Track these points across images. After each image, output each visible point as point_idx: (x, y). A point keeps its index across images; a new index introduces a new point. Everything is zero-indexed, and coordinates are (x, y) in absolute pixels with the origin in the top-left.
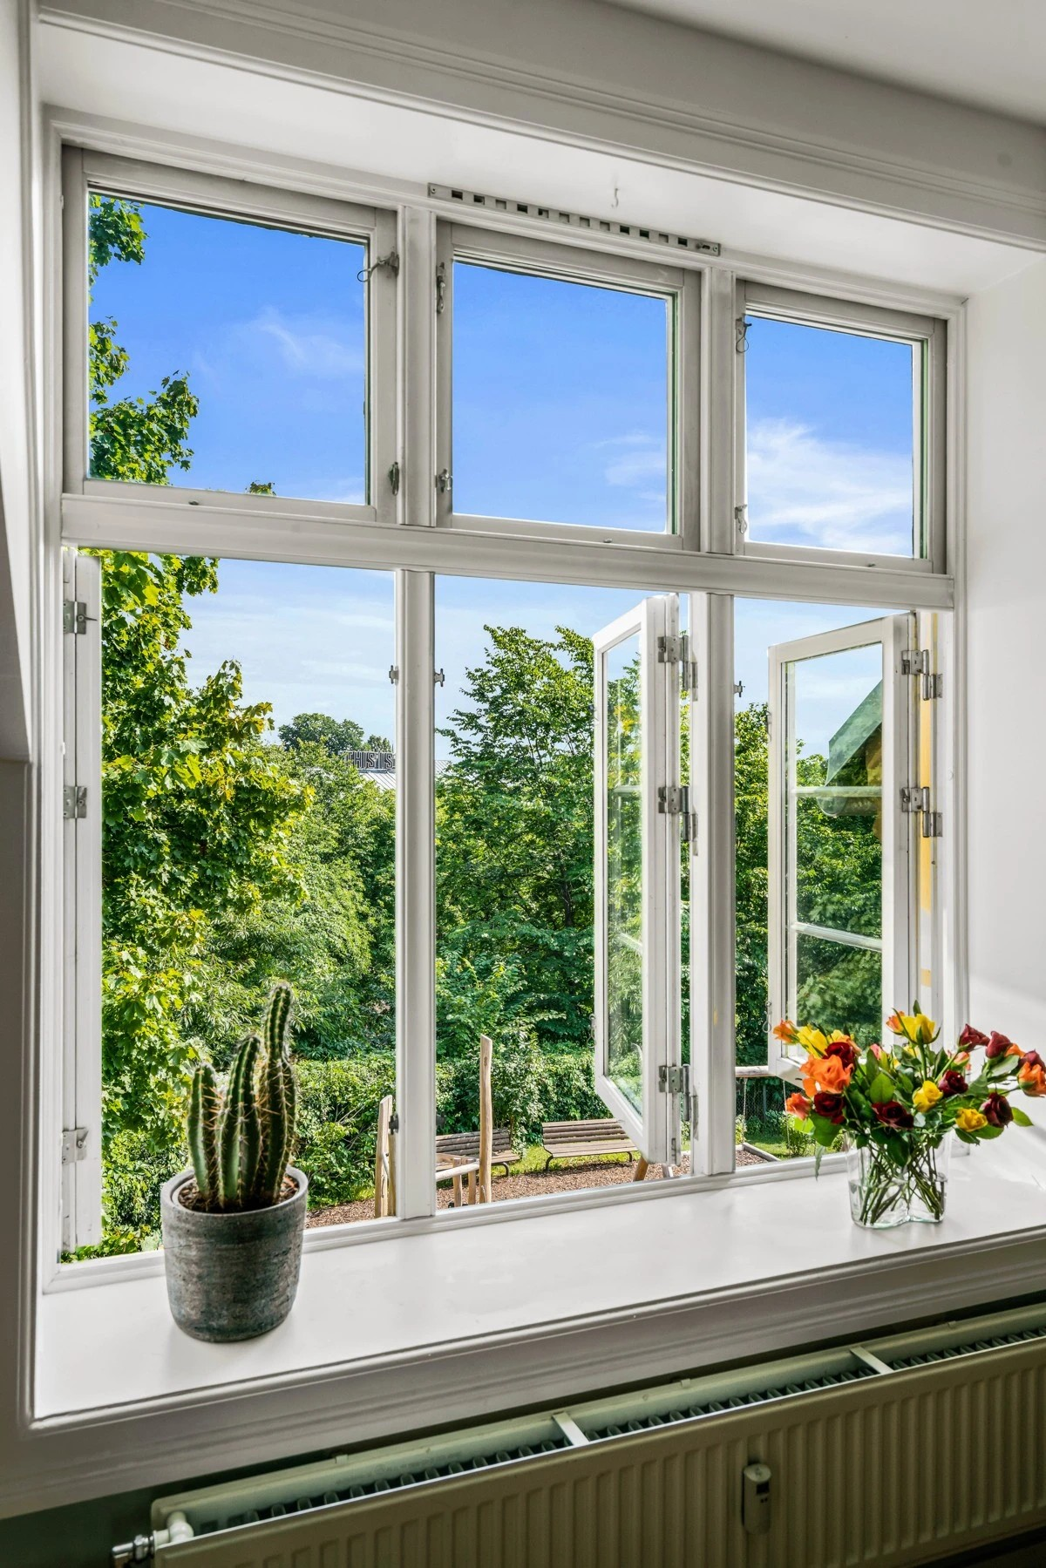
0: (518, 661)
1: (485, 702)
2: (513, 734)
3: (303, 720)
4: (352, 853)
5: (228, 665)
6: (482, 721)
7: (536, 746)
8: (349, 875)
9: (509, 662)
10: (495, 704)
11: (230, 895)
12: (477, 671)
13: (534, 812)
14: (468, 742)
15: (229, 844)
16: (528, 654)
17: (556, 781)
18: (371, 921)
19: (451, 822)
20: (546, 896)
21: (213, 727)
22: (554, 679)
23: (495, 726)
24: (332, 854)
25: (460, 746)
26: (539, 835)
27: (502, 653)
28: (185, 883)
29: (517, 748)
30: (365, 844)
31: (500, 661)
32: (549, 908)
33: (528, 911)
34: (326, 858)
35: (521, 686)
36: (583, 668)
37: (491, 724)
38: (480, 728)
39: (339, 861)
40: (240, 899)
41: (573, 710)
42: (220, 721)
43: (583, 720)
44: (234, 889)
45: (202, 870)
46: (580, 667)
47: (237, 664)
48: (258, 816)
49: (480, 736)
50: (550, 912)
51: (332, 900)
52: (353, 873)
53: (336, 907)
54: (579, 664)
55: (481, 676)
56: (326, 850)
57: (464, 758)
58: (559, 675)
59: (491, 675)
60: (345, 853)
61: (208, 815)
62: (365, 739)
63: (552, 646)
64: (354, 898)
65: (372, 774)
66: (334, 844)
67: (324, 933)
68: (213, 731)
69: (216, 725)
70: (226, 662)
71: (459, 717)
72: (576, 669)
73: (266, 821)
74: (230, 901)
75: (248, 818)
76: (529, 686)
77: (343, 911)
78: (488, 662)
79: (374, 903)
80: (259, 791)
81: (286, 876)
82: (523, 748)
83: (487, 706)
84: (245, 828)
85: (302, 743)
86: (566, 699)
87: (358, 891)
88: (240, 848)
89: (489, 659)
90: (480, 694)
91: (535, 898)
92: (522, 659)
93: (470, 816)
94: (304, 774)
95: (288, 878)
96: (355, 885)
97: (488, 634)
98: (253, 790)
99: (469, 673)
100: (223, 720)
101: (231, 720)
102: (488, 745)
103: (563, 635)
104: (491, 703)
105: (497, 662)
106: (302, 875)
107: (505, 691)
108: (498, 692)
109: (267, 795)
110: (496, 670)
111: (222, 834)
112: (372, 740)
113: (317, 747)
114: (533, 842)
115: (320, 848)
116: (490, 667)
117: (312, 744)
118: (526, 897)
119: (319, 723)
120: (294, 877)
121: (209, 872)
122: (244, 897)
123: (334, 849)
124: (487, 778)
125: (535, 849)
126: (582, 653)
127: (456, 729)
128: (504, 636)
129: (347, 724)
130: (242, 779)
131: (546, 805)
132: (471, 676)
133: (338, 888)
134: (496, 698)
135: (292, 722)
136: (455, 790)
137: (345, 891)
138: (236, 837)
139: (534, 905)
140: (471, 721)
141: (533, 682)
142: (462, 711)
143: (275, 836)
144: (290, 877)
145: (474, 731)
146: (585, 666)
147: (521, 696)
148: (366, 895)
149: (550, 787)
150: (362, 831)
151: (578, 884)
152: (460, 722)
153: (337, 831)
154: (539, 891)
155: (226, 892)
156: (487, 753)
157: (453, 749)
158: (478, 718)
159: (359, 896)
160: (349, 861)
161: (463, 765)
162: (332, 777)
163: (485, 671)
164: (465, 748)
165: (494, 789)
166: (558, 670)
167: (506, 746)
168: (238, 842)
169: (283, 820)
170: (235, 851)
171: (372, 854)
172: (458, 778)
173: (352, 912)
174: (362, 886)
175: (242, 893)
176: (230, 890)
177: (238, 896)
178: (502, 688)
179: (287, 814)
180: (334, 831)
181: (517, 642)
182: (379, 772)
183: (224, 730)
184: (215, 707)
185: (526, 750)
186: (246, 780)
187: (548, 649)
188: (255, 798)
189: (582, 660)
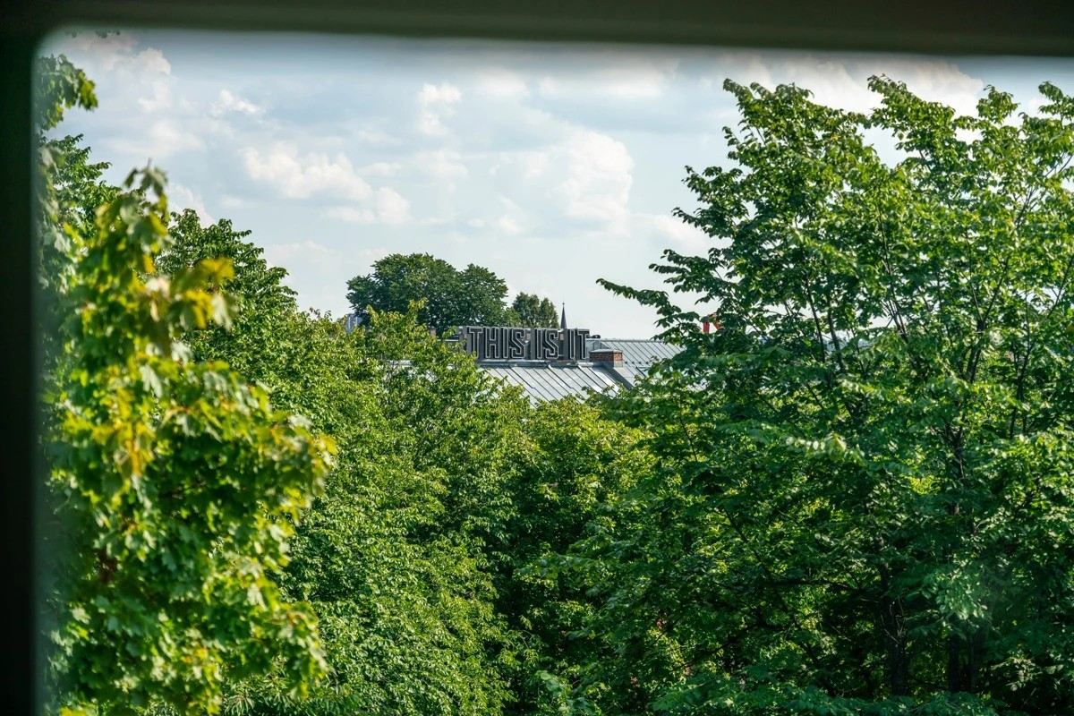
0: (791, 153)
1: (724, 234)
2: (780, 298)
3: (393, 267)
4: (468, 525)
5: (139, 179)
6: (721, 273)
7: (828, 320)
8: (466, 568)
9: (772, 154)
10: (746, 238)
11: (157, 673)
12: (709, 172)
13: (827, 460)
14: (692, 315)
15: (155, 559)
16: (812, 136)
17: (870, 390)
18: (507, 658)
19: (661, 474)
20: (851, 621)
21: (109, 313)
22: (866, 187)
23: (746, 282)
24: (433, 528)
25: (675, 324)
26: (836, 502)
27: (758, 136)
28: (61, 649)
29: (791, 323)
30: (495, 507)
31: (755, 154)
32: (855, 649)
33: (814, 651)
34: (420, 534)
35: (797, 202)
36: (923, 162)
37: (737, 279)
38: (715, 287)
39: (445, 542)
40: (179, 682)
41: (903, 249)
42: (123, 300)
43: (923, 268)
44: (167, 659)
45: (97, 621)
46: (915, 160)
47: (159, 178)
48: (224, 494)
49: (716, 304)
50: (858, 655)
51: (430, 621)
52: (472, 563)
53: (440, 632)
54: (916, 154)
55: (717, 183)
56: (422, 520)
57: (684, 348)
58: (879, 178)
59: (738, 179)
60: (457, 527)
61: (100, 505)
62: (509, 300)
63: (860, 119)
64: (474, 614)
65: (520, 371)
66: (437, 506)
67: (418, 682)
68: (109, 322)
69: (115, 308)
70: (135, 172)
71: (672, 264)
72: (909, 164)
73: (240, 506)
74: (157, 685)
75: (203, 501)
76: (813, 202)
77: (451, 640)
78: (731, 155)
79: (514, 624)
80: (220, 446)
81: (278, 629)
82: (802, 325)
83: (727, 242)
84: (198, 520)
85: (375, 315)
86: (890, 228)
87: (485, 600)
88: (180, 568)
89: (734, 148)
90: (714, 220)
91: (828, 626)
92: (798, 149)
93: (696, 465)
94: (381, 373)
95: (282, 634)
96: (478, 588)
97: (732, 98)
98: (205, 441)
99: (694, 178)
100: (130, 298)
101: (145, 300)
102: (732, 321)
103: (882, 97)
104: (738, 238)
105: (747, 154)
106: (312, 626)
107: (766, 211)
108: (752, 211)
109: (236, 453)
110: (747, 171)
111: (139, 538)
112: (522, 301)
113: (404, 322)
114: (822, 514)
115: (410, 513)
116: (735, 164)
117: (395, 316)
118: (811, 623)
119: (424, 272)
120: (296, 632)
121: (112, 624)
122: (188, 677)
123: (439, 518)
124: (731, 386)
125: (825, 532)
126: (923, 134)
127: (669, 289)
128: (765, 103)
129: (476, 273)
130: (182, 421)
131: (851, 444)
132: (695, 183)
133: (444, 595)
134: (746, 227)
135: (373, 271)
136: (665, 411)
137: (459, 601)
138: (172, 542)
139: (826, 641)
140: (696, 273)
141: (820, 194)
142: (679, 252)
143: (263, 537)
144: (286, 633)
145: (704, 294)
146: (928, 158)
147: (798, 223)
148: (499, 606)
149: (859, 407)
150: (488, 479)
151: (920, 603)
152: (675, 275)
153: (443, 482)
154: (835, 615)
155: (149, 664)
156: (730, 338)
157: (662, 330)
158: (713, 267)
159: (486, 611)
160: (463, 540)
161: (680, 362)
162: (430, 378)
163: (726, 170)
164: (686, 327)
165: (744, 409)
166: (873, 168)
167: (769, 320)
168: (175, 555)
169: (273, 503)
170: (170, 573)
171: (510, 525)
172: (672, 390)
173: (470, 643)
174: (493, 590)
175: (182, 667)
176: (159, 661)
177: (173, 674)
178: (759, 205)
179: (279, 491)
180: (436, 480)
181: (790, 113)
182: (532, 366)
183: (130, 321)
184: (114, 271)
185: (810, 326)
186: (191, 421)
187: (853, 126)
188: (216, 459)
189: (920, 148)
